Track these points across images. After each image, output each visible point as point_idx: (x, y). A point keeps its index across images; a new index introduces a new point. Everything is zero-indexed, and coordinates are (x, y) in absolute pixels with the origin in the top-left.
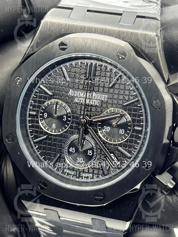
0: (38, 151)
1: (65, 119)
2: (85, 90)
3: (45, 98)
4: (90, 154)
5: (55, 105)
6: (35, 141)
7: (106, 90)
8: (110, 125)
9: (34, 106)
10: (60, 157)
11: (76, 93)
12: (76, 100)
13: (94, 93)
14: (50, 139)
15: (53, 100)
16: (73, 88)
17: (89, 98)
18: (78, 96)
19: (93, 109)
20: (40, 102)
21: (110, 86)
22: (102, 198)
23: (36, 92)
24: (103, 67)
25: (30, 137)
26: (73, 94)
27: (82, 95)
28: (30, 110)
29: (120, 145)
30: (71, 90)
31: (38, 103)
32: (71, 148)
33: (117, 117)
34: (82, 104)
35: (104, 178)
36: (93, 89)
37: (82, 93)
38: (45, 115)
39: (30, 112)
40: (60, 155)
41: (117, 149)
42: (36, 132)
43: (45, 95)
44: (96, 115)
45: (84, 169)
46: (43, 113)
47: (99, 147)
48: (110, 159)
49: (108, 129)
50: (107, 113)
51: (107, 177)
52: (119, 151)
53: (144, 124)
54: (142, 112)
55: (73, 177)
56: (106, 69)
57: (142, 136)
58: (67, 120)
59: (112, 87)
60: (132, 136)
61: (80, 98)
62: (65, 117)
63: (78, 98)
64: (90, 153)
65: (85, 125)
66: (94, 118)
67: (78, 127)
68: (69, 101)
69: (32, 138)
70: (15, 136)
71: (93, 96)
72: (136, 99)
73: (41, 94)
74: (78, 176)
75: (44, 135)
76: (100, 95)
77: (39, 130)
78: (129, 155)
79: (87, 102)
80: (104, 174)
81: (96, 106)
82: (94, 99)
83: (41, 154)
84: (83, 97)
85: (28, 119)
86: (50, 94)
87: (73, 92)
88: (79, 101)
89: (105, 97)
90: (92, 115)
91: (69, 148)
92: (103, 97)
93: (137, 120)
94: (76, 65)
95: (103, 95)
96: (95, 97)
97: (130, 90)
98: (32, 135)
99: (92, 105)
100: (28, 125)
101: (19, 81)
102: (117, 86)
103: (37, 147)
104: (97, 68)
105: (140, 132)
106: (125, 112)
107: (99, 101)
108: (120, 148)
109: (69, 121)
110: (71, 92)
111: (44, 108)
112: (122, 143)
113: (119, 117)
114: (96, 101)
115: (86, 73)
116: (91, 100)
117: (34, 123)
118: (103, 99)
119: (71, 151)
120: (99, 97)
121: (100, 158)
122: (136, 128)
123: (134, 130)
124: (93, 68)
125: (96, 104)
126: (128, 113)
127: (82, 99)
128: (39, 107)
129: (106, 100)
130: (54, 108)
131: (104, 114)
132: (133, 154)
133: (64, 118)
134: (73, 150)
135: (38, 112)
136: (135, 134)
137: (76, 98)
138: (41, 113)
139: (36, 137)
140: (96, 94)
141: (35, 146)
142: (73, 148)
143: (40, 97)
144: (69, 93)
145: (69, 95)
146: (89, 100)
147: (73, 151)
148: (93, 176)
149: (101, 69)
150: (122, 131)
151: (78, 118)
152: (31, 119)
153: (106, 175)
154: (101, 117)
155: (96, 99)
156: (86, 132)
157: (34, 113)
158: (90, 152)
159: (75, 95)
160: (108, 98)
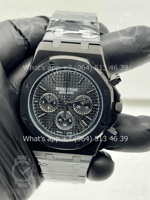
0: (41, 123)
2: (65, 86)
3: (42, 92)
5: (48, 96)
6: (38, 117)
7: (77, 86)
8: (81, 105)
9: (36, 98)
10: (53, 124)
11: (60, 89)
12: (60, 93)
13: (70, 88)
14: (47, 115)
15: (47, 94)
16: (58, 86)
19: (70, 97)
20: (39, 95)
21: (79, 83)
22: (80, 144)
23: (37, 90)
24: (74, 74)
25: (35, 115)
27: (63, 89)
28: (34, 100)
29: (87, 115)
30: (57, 87)
31: (39, 96)
33: (84, 100)
34: (64, 94)
35: (79, 134)
36: (70, 86)
37: (63, 88)
39: (35, 101)
40: (54, 123)
41: (85, 117)
42: (39, 112)
43: (42, 91)
44: (72, 100)
45: (67, 130)
46: (42, 101)
47: (75, 117)
48: (82, 123)
49: (79, 107)
50: (78, 98)
51: (81, 133)
52: (86, 118)
53: (99, 102)
54: (97, 96)
55: (61, 135)
56: (76, 74)
57: (98, 109)
58: (56, 104)
59: (80, 84)
60: (93, 110)
64: (70, 121)
65: (66, 106)
66: (72, 102)
67: (63, 107)
68: (56, 93)
69: (36, 115)
70: (28, 115)
71: (70, 89)
72: (94, 90)
73: (40, 91)
74: (64, 134)
75: (44, 113)
77: (40, 110)
78: (92, 120)
80: (79, 132)
81: (72, 95)
82: (71, 91)
83: (43, 124)
85: (33, 105)
86: (46, 90)
88: (62, 93)
89: (76, 90)
90: (70, 100)
91: (58, 119)
92: (75, 90)
93: (95, 100)
94: (59, 73)
96: (71, 90)
97: (90, 85)
98: (36, 114)
99: (69, 95)
100: (34, 108)
101: (28, 84)
102: (82, 83)
103: (40, 120)
104: (71, 74)
105: (97, 107)
106: (88, 97)
108: (87, 117)
109: (57, 104)
110: (57, 88)
111: (42, 98)
112: (87, 114)
113: (85, 100)
115: (64, 78)
117: (37, 107)
118: (75, 91)
119: (59, 121)
121: (76, 123)
122: (95, 105)
123: (94, 106)
124: (69, 74)
126: (90, 97)
127: (64, 91)
128: (39, 98)
130: (48, 98)
131: (77, 99)
132: (94, 119)
133: (54, 103)
135: (39, 101)
136: (94, 108)
137: (60, 91)
138: (41, 101)
139: (39, 115)
141: (39, 120)
143: (40, 92)
145: (56, 90)
146: (68, 92)
147: (61, 120)
148: (73, 133)
149: (73, 75)
150: (87, 107)
151: (62, 102)
152: (35, 105)
153: (80, 132)
154: (75, 101)
155: (72, 91)
156: (67, 109)
157: (37, 101)
160: (78, 90)
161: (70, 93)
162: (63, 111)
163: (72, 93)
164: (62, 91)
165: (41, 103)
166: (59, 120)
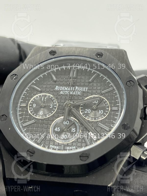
1: (51, 107)
4: (74, 131)
5: (43, 98)
7: (87, 84)
11: (61, 88)
12: (61, 93)
14: (38, 123)
15: (41, 94)
16: (59, 85)
17: (73, 91)
18: (63, 90)
19: (76, 98)
23: (27, 90)
25: (20, 122)
26: (59, 89)
30: (57, 86)
31: (28, 97)
32: (57, 128)
34: (66, 95)
36: (76, 84)
37: (66, 88)
38: (34, 105)
42: (26, 118)
45: (68, 144)
46: (32, 104)
52: (99, 126)
53: (120, 104)
54: (117, 97)
58: (53, 107)
61: (65, 91)
62: (51, 106)
63: (63, 91)
66: (77, 102)
71: (76, 89)
76: (82, 88)
77: (28, 116)
79: (71, 93)
81: (79, 95)
84: (67, 90)
85: (18, 109)
87: (59, 87)
88: (63, 93)
89: (86, 89)
91: (54, 128)
95: (84, 88)
96: (77, 89)
99: (75, 95)
100: (18, 114)
102: (95, 81)
107: (81, 92)
109: (55, 108)
111: (34, 100)
114: (78, 92)
116: (74, 92)
117: (24, 112)
118: (84, 90)
120: (80, 89)
125: (78, 94)
126: (105, 98)
127: (66, 91)
128: (29, 100)
129: (86, 91)
130: (42, 100)
134: (58, 129)
137: (61, 91)
138: (30, 104)
140: (78, 88)
141: (24, 129)
142: (58, 128)
144: (56, 88)
145: (55, 89)
146: (72, 92)
152: (21, 109)
153: (89, 145)
155: (79, 91)
158: (73, 130)
159: (60, 90)
160: (88, 89)
161: (75, 93)
162: (63, 116)
163: (79, 93)
164: (64, 90)
165: (30, 107)
166: (56, 130)
